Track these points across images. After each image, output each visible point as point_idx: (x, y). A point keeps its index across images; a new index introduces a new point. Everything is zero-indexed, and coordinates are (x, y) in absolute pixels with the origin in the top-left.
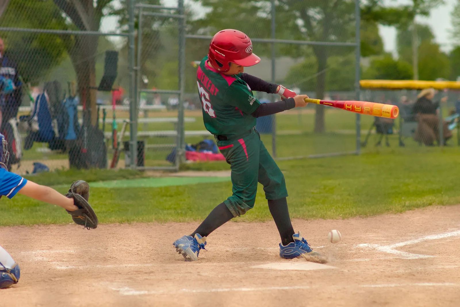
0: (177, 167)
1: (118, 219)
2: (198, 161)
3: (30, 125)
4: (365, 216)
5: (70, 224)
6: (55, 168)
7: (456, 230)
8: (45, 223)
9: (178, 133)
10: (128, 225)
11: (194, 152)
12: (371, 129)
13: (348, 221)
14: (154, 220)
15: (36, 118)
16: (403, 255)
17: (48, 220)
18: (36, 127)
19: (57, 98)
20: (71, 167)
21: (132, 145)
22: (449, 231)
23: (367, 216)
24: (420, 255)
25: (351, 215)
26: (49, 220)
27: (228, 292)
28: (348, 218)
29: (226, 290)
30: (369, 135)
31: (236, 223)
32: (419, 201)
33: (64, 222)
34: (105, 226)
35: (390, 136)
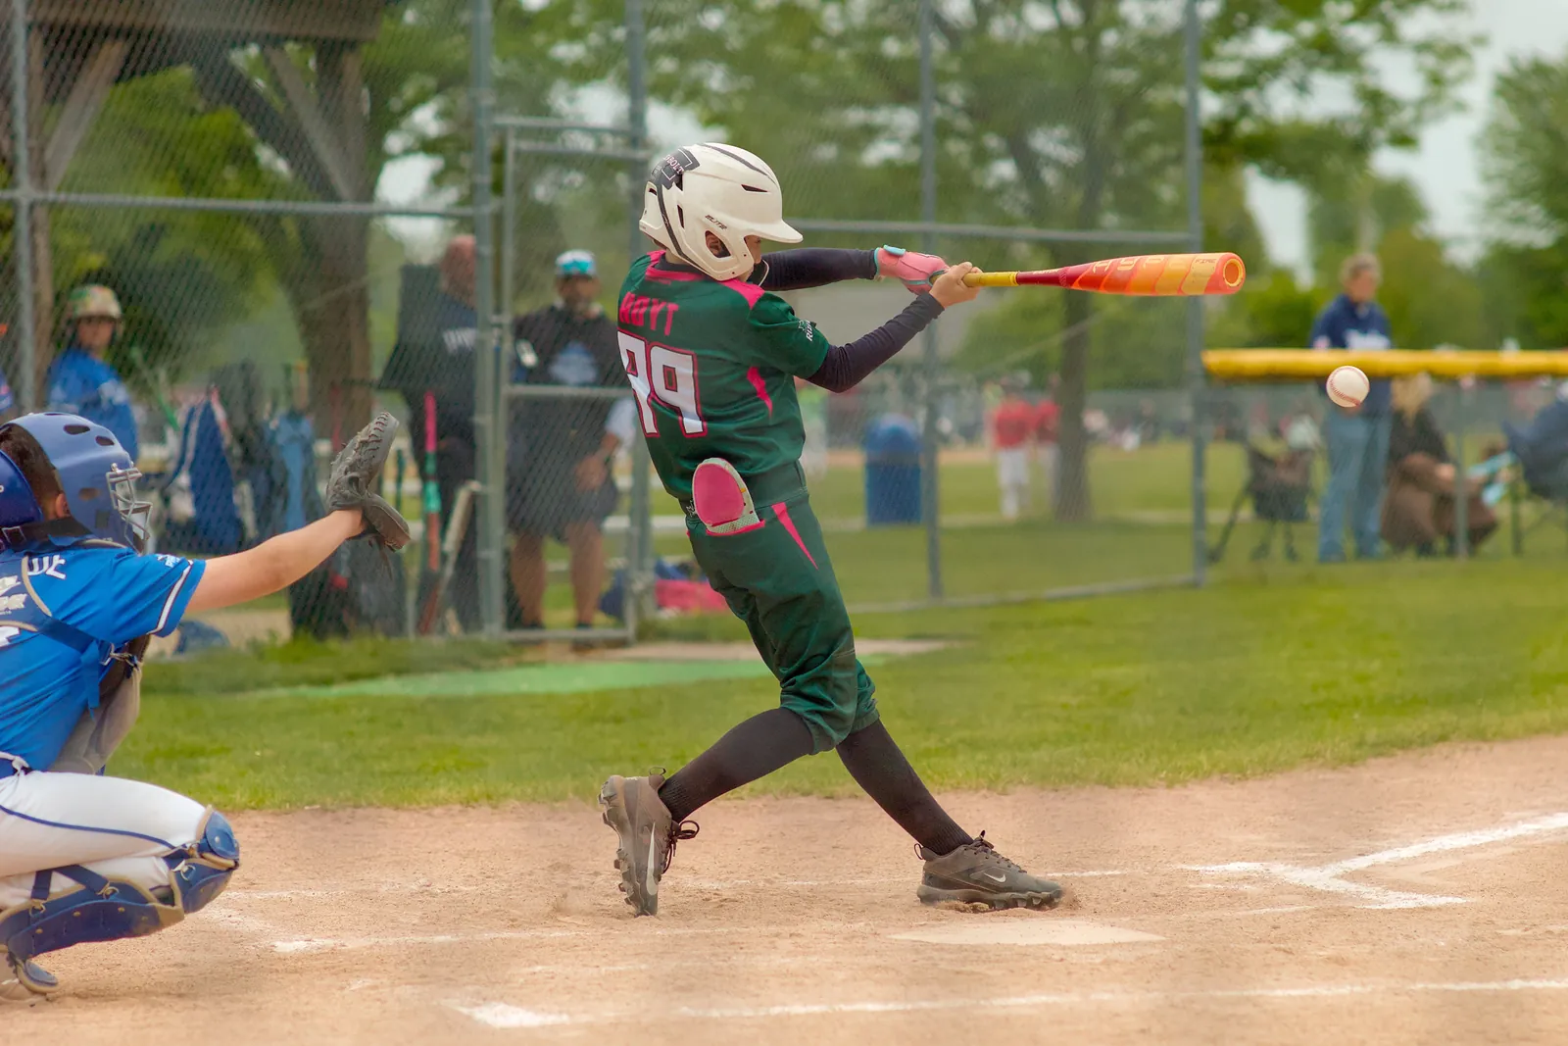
0: (630, 630)
1: (459, 793)
2: (695, 612)
3: (166, 500)
4: (1237, 776)
5: (307, 808)
6: (247, 635)
7: (1533, 817)
8: (229, 808)
9: (633, 523)
10: (489, 810)
11: (681, 584)
12: (1236, 506)
13: (1186, 792)
14: (571, 795)
15: (184, 480)
16: (1367, 896)
17: (237, 796)
18: (184, 507)
19: (251, 416)
20: (295, 634)
21: (487, 562)
22: (1506, 821)
23: (1244, 775)
24: (1420, 896)
25: (1192, 773)
26: (242, 796)
27: (823, 1015)
28: (1184, 783)
30: (1231, 525)
31: (830, 801)
32: (1405, 727)
33: (288, 805)
34: (416, 815)
35: (1297, 529)
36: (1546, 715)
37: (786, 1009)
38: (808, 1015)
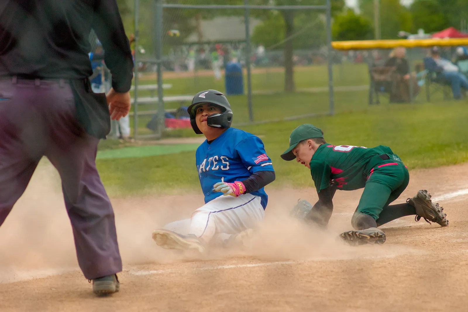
0: (158, 135)
2: (178, 128)
11: (173, 119)
27: (235, 269)
29: (232, 266)
36: (444, 160)
37: (223, 267)
38: (230, 269)
